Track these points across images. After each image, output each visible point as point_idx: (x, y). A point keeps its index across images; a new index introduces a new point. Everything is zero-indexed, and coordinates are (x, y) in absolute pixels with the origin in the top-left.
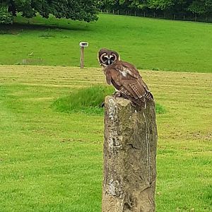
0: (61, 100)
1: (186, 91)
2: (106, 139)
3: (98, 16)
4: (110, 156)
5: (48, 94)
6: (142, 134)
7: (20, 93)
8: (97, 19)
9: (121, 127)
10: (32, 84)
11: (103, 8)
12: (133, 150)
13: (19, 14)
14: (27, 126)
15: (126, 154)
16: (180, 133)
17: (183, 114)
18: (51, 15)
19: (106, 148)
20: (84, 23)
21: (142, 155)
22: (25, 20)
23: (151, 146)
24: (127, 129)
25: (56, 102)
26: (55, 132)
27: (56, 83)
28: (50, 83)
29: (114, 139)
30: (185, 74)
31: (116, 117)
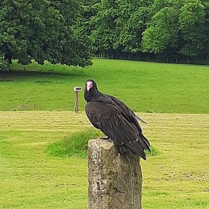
0: (55, 144)
1: (179, 132)
2: (90, 183)
3: (92, 61)
4: (94, 200)
5: (43, 139)
6: (127, 177)
7: (15, 138)
8: (91, 64)
9: (105, 170)
10: (27, 130)
11: (97, 54)
12: (117, 194)
13: (15, 61)
14: (21, 171)
15: (110, 198)
16: (173, 175)
17: (176, 155)
18: (46, 62)
19: (90, 192)
20: (79, 68)
21: (127, 199)
22: (21, 67)
23: (136, 189)
24: (111, 173)
25: (50, 147)
26: (49, 177)
27: (51, 128)
28: (45, 128)
29: (98, 183)
30: (178, 115)
31: (100, 160)
